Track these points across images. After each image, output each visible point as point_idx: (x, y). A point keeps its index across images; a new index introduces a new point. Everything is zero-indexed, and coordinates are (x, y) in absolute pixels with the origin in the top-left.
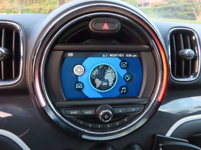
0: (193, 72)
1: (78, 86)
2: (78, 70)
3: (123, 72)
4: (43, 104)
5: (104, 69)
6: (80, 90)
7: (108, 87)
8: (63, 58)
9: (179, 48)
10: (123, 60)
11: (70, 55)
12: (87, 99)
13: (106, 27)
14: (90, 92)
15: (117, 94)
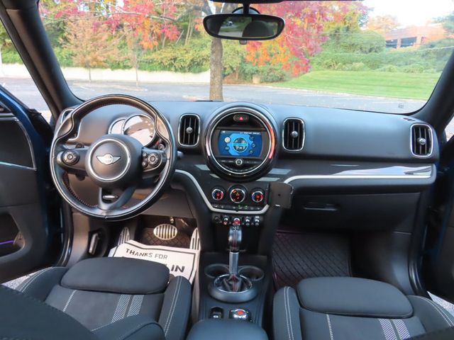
0: (300, 146)
1: (226, 148)
2: (227, 140)
3: (251, 142)
4: (209, 155)
5: (240, 140)
6: (228, 150)
7: (242, 150)
8: (220, 134)
9: (291, 131)
10: (251, 136)
11: (224, 132)
12: (231, 155)
13: (241, 119)
14: (233, 152)
15: (248, 154)
